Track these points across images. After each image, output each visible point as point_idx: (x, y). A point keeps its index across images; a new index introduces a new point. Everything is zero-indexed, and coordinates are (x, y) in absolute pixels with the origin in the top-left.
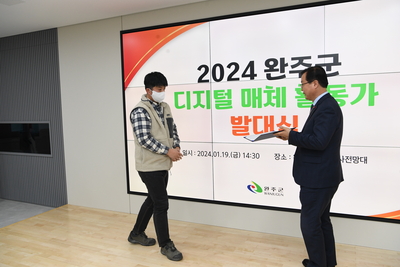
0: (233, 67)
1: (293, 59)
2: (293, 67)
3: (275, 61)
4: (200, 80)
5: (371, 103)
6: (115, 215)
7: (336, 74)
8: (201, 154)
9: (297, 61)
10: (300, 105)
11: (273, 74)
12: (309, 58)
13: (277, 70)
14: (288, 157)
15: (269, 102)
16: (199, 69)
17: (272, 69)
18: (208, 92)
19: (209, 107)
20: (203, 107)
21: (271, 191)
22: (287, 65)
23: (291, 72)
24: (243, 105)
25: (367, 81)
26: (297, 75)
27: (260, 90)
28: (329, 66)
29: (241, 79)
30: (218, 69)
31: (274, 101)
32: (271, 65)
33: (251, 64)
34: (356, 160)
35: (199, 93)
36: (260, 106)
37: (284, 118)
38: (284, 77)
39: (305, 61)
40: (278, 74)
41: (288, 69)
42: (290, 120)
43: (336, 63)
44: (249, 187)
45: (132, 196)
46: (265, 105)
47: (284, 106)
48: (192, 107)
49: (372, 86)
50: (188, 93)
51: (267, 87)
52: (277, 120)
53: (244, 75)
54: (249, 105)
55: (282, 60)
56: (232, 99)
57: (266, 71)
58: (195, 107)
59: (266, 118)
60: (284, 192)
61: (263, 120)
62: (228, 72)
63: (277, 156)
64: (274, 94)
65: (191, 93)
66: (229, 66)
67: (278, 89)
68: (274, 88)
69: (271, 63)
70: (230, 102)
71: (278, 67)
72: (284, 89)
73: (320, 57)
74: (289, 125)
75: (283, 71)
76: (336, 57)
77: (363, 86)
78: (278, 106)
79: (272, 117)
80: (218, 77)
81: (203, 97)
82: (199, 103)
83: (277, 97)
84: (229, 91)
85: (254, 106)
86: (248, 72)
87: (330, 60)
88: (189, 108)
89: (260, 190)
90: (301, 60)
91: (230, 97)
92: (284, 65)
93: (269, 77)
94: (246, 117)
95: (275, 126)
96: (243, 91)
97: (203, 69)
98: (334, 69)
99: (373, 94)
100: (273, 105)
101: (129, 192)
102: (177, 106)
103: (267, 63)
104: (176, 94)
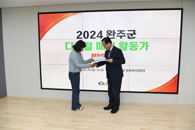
0: (93, 33)
1: (118, 31)
2: (118, 34)
3: (111, 31)
4: (78, 38)
5: (147, 49)
6: (35, 100)
7: (134, 38)
9: (119, 32)
11: (110, 37)
16: (78, 33)
17: (109, 34)
24: (97, 49)
25: (145, 41)
26: (120, 37)
28: (132, 35)
29: (96, 38)
30: (86, 33)
33: (101, 32)
34: (141, 71)
38: (114, 38)
39: (123, 32)
40: (112, 37)
41: (116, 35)
43: (134, 33)
44: (99, 83)
45: (43, 90)
49: (147, 43)
50: (72, 43)
53: (97, 36)
54: (99, 49)
55: (114, 31)
56: (92, 46)
57: (107, 35)
62: (90, 35)
66: (91, 32)
69: (109, 32)
70: (91, 48)
71: (112, 34)
72: (114, 43)
73: (128, 31)
75: (114, 35)
76: (134, 31)
77: (144, 43)
80: (86, 37)
84: (91, 43)
85: (102, 50)
86: (99, 35)
87: (132, 32)
88: (72, 49)
89: (103, 84)
90: (121, 31)
91: (91, 45)
92: (114, 33)
94: (98, 54)
96: (97, 43)
97: (79, 33)
98: (134, 36)
99: (147, 46)
101: (42, 88)
102: (66, 49)
103: (107, 32)
104: (66, 43)
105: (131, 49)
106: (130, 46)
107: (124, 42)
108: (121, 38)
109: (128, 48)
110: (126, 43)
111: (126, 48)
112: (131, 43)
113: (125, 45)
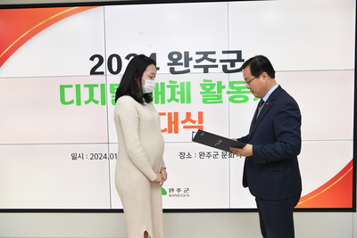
1: (197, 53)
2: (198, 61)
3: (179, 54)
4: (93, 72)
8: (94, 156)
9: (202, 56)
10: (205, 101)
11: (177, 68)
12: (214, 53)
13: (181, 64)
14: (193, 156)
15: (173, 98)
16: (92, 59)
17: (175, 62)
18: (103, 86)
19: (104, 103)
20: (97, 102)
21: (176, 192)
22: (191, 59)
23: (195, 67)
26: (202, 70)
27: (163, 84)
28: (233, 63)
30: (115, 60)
31: (178, 97)
32: (174, 59)
33: (153, 57)
35: (91, 87)
36: (163, 102)
37: (188, 115)
38: (188, 71)
39: (210, 56)
40: (182, 68)
41: (192, 63)
42: (195, 117)
43: (240, 59)
46: (169, 101)
47: (189, 102)
48: (82, 102)
50: (78, 87)
51: (170, 82)
52: (182, 117)
55: (187, 54)
57: (169, 64)
58: (86, 103)
59: (170, 114)
60: (190, 192)
61: (166, 117)
62: (126, 63)
63: (182, 155)
64: (178, 90)
65: (82, 87)
66: (127, 58)
67: (182, 84)
68: (178, 83)
69: (175, 56)
71: (182, 61)
72: (188, 84)
73: (224, 52)
74: (194, 122)
75: (187, 65)
76: (239, 53)
78: (183, 102)
79: (176, 114)
80: (115, 69)
81: (97, 92)
82: (91, 98)
83: (181, 93)
85: (157, 102)
87: (234, 56)
88: (79, 103)
89: (164, 192)
90: (205, 54)
92: (188, 59)
93: (172, 71)
95: (180, 124)
97: (97, 60)
98: (238, 66)
100: (177, 101)
102: (63, 101)
103: (170, 56)
104: (62, 88)
105: (231, 99)
106: (228, 93)
107: (215, 81)
108: (206, 71)
109: (225, 97)
110: (219, 83)
111: (220, 97)
112: (231, 84)
113: (215, 89)
